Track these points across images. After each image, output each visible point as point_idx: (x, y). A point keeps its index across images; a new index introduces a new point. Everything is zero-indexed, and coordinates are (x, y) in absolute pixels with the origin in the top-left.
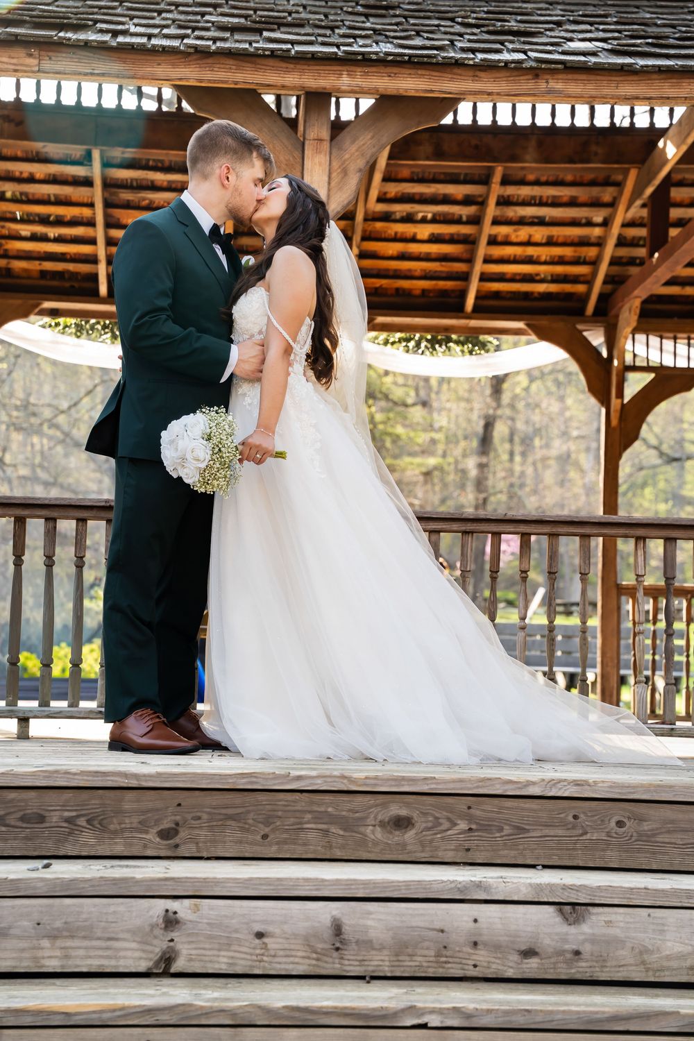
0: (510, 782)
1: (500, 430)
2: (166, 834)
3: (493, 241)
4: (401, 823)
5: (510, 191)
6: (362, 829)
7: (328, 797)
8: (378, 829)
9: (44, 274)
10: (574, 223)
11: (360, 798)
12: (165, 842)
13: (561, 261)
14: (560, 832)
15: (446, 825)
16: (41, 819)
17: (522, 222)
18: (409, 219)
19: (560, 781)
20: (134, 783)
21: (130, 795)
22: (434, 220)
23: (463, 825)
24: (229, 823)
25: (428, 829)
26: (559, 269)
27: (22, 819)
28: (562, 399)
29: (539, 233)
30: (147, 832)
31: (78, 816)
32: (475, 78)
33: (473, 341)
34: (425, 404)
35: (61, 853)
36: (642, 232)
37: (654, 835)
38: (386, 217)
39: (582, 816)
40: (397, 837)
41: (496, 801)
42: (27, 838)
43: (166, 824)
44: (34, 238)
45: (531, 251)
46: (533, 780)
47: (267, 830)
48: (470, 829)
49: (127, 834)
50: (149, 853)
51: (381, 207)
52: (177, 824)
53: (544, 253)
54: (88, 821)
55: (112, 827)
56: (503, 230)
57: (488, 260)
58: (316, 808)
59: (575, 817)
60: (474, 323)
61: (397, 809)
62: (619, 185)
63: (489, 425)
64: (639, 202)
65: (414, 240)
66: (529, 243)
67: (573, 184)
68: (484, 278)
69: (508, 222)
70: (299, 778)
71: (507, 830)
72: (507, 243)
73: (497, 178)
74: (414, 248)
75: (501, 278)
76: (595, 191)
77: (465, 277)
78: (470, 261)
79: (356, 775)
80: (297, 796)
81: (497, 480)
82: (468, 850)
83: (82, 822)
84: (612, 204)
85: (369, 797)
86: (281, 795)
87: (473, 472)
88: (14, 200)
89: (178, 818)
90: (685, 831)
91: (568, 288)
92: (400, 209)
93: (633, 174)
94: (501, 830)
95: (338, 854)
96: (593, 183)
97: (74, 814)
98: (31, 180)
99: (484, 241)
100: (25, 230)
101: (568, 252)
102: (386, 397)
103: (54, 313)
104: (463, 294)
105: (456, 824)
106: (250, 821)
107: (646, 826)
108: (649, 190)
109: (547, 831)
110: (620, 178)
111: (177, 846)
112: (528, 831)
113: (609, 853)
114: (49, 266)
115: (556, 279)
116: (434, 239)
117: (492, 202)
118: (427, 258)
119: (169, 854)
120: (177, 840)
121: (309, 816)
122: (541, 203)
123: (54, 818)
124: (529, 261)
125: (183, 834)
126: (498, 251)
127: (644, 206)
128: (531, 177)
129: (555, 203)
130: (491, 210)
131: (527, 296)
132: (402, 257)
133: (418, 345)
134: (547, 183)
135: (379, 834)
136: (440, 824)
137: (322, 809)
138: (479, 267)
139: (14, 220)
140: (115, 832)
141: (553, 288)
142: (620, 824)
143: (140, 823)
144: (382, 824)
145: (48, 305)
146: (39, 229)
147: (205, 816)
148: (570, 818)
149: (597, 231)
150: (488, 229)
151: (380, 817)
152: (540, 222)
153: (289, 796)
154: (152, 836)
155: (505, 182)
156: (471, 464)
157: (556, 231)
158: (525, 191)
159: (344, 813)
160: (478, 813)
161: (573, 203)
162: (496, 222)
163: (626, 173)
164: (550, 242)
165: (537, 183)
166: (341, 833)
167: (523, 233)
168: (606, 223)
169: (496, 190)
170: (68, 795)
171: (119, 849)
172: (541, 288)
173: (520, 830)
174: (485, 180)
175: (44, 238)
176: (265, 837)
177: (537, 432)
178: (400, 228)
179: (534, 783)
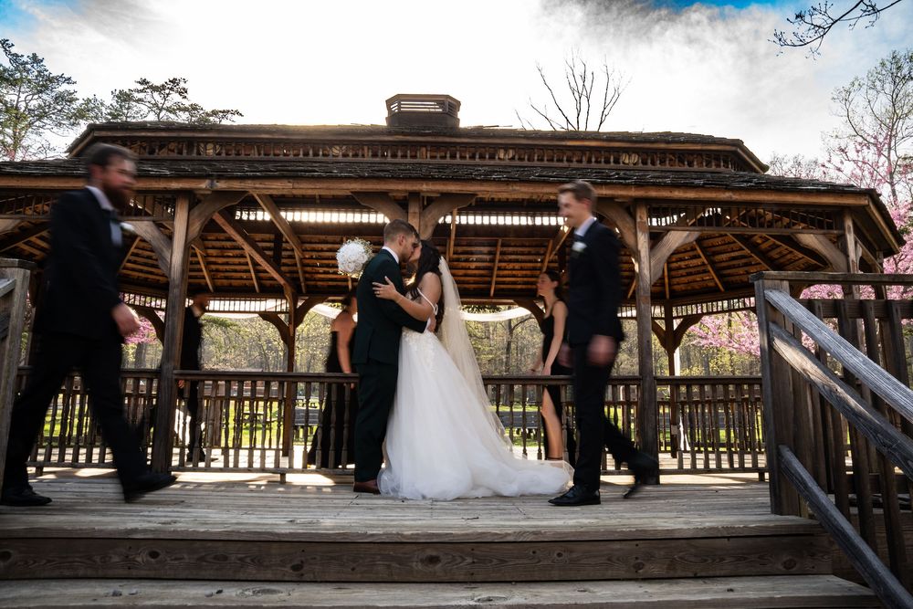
0: (496, 534)
1: (513, 346)
2: (296, 568)
3: (499, 269)
4: (433, 560)
5: (505, 249)
6: (410, 564)
7: (389, 546)
8: (420, 564)
9: (329, 286)
10: (530, 261)
11: (408, 546)
12: (296, 573)
13: (526, 276)
14: (525, 561)
15: (459, 560)
16: (226, 558)
17: (510, 261)
18: (467, 260)
19: (525, 532)
20: (276, 539)
21: (275, 545)
22: (477, 261)
23: (469, 560)
24: (333, 561)
25: (449, 563)
26: (525, 279)
27: (215, 558)
28: (532, 336)
29: (517, 266)
30: (284, 567)
31: (246, 557)
32: (481, 185)
33: (494, 308)
34: (488, 338)
35: (237, 578)
36: (556, 265)
37: (579, 560)
38: (458, 260)
39: (538, 552)
40: (431, 568)
41: (488, 545)
42: (217, 569)
43: (296, 562)
44: (325, 273)
45: (514, 272)
46: (509, 532)
47: (355, 565)
48: (474, 562)
49: (274, 568)
50: (286, 578)
51: (456, 256)
52: (302, 562)
53: (519, 273)
54: (252, 560)
55: (265, 564)
56: (503, 264)
57: (498, 276)
58: (382, 552)
59: (534, 552)
60: (494, 300)
61: (431, 552)
62: (546, 247)
63: (509, 344)
64: (554, 253)
65: (469, 269)
66: (513, 269)
67: (529, 246)
68: (497, 283)
69: (505, 261)
70: (372, 535)
71: (495, 561)
72: (505, 269)
73: (500, 244)
74: (469, 272)
75: (504, 283)
76: (537, 249)
77: (490, 283)
78: (491, 276)
79: (406, 533)
80: (372, 546)
81: (513, 362)
82: (472, 574)
83: (248, 560)
84: (544, 254)
85: (413, 545)
86: (362, 545)
87: (504, 360)
88: (317, 259)
89: (303, 559)
90: (595, 557)
91: (529, 286)
92: (463, 257)
93: (551, 241)
94: (491, 561)
95: (396, 578)
96: (536, 246)
97: (243, 556)
98: (322, 250)
99: (496, 268)
100: (321, 270)
101: (528, 272)
102: (475, 336)
103: (333, 301)
104: (489, 290)
105: (464, 560)
106: (345, 560)
107: (574, 555)
108: (558, 247)
109: (517, 562)
110: (546, 244)
111: (302, 575)
112: (506, 562)
113: (553, 572)
114: (330, 283)
115: (525, 283)
116: (477, 268)
117: (498, 253)
118: (474, 276)
119: (299, 579)
120: (302, 571)
121: (379, 557)
122: (517, 254)
123: (233, 558)
124: (514, 276)
125: (306, 568)
126: (502, 273)
127: (556, 254)
128: (513, 244)
129: (522, 254)
130: (498, 257)
131: (514, 290)
132: (466, 275)
133: (473, 309)
134: (519, 246)
135: (420, 567)
136: (455, 560)
137: (387, 553)
138: (494, 279)
139: (317, 266)
140: (267, 566)
141: (524, 287)
142: (559, 555)
143: (281, 561)
144: (422, 561)
145: (330, 298)
146: (326, 269)
147: (318, 558)
148: (531, 553)
149: (539, 265)
150: (497, 264)
151: (420, 557)
152: (517, 261)
153: (367, 546)
154: (288, 569)
155: (503, 246)
156: (504, 357)
157: (523, 265)
158: (511, 249)
159: (400, 555)
160: (478, 553)
161: (529, 254)
162: (500, 261)
163: (548, 241)
164: (522, 269)
165: (515, 246)
166: (398, 566)
167: (511, 266)
168: (542, 261)
169: (499, 249)
170: (240, 545)
171: (269, 576)
172: (519, 287)
173: (502, 561)
174: (495, 245)
175: (328, 273)
176: (353, 569)
177: (525, 346)
178: (464, 264)
179: (509, 534)
